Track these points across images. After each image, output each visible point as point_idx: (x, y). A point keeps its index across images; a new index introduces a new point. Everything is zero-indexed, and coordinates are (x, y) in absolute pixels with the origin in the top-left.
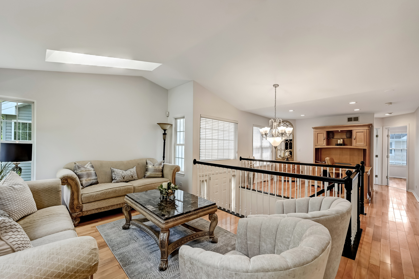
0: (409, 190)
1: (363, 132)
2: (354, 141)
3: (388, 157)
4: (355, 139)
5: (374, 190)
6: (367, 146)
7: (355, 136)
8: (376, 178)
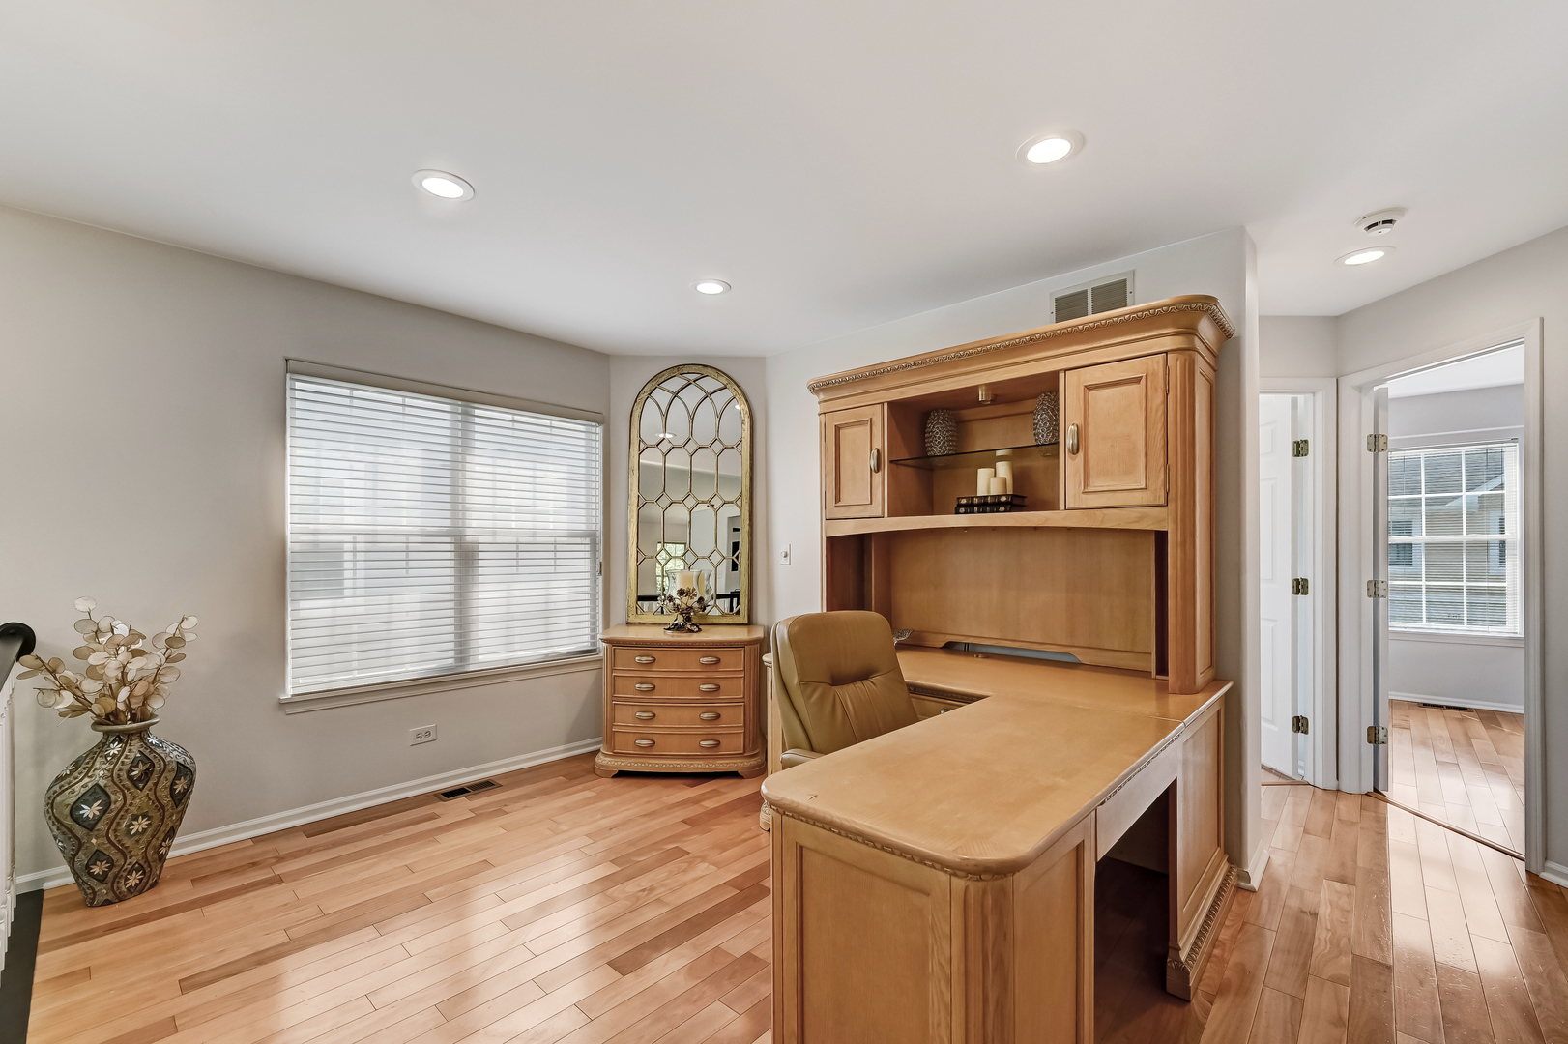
0: (1550, 864)
1: (1137, 380)
2: (1070, 469)
3: (1380, 592)
4: (1075, 451)
5: (1255, 883)
6: (1171, 505)
7: (1079, 421)
8: (1300, 734)
